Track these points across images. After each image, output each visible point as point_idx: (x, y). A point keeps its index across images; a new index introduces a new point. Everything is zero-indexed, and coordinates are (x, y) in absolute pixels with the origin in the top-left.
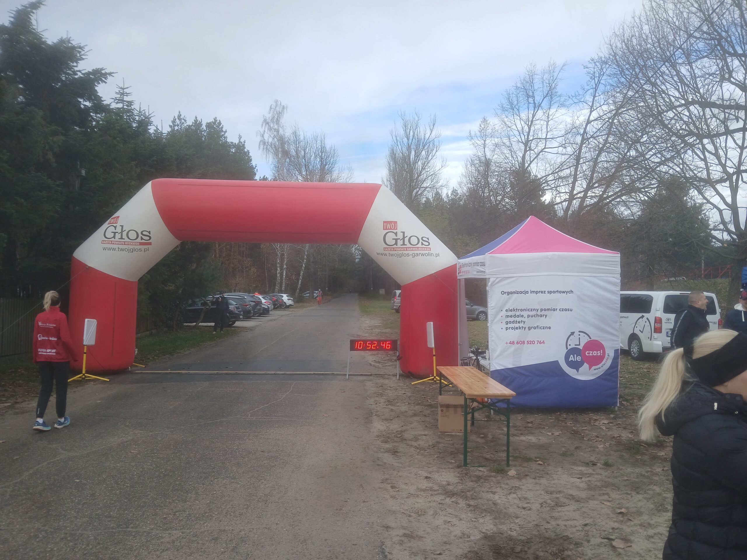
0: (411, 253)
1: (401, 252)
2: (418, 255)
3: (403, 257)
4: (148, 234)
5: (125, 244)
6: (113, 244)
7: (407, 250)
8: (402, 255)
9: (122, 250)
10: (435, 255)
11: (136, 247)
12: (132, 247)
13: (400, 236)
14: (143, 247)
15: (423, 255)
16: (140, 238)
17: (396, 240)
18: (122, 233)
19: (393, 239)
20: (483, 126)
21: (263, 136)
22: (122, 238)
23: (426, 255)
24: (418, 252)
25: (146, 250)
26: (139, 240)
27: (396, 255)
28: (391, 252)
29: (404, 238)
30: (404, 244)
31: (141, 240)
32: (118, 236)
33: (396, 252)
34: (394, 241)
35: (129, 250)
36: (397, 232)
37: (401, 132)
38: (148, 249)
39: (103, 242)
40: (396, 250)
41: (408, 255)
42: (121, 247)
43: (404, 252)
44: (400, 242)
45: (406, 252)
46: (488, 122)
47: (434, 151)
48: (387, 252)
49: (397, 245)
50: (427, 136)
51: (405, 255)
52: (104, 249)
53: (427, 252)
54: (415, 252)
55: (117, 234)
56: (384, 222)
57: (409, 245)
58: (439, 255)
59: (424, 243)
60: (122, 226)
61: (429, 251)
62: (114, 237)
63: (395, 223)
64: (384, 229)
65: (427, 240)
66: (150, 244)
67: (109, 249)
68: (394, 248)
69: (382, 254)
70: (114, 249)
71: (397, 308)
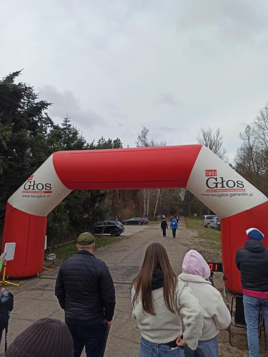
0: (229, 193)
1: (221, 193)
2: (235, 195)
3: (222, 197)
4: (49, 186)
5: (35, 193)
6: (29, 193)
7: (225, 191)
8: (222, 195)
9: (34, 196)
10: (249, 195)
11: (42, 194)
12: (40, 194)
13: (219, 180)
14: (46, 194)
15: (239, 195)
16: (44, 188)
17: (217, 184)
18: (34, 185)
19: (214, 183)
20: (247, 130)
21: (138, 144)
22: (34, 189)
23: (242, 194)
24: (235, 193)
25: (48, 196)
26: (44, 190)
27: (217, 195)
28: (213, 193)
29: (223, 182)
30: (223, 187)
31: (46, 190)
32: (31, 188)
33: (217, 193)
34: (215, 185)
35: (38, 197)
36: (216, 178)
37: (202, 138)
38: (50, 196)
39: (23, 192)
40: (216, 192)
41: (227, 195)
42: (33, 194)
43: (223, 193)
44: (220, 186)
45: (225, 193)
46: (250, 127)
47: (219, 146)
48: (210, 193)
49: (217, 188)
50: (215, 139)
51: (224, 195)
52: (23, 196)
53: (243, 192)
54: (233, 193)
55: (31, 186)
56: (206, 171)
57: (227, 188)
58: (252, 195)
59: (239, 185)
60: (34, 181)
61: (244, 192)
62: (29, 188)
63: (215, 171)
64: (206, 176)
65: (241, 183)
66: (51, 192)
67: (26, 196)
68: (215, 190)
69: (205, 195)
70: (29, 196)
71: (206, 225)
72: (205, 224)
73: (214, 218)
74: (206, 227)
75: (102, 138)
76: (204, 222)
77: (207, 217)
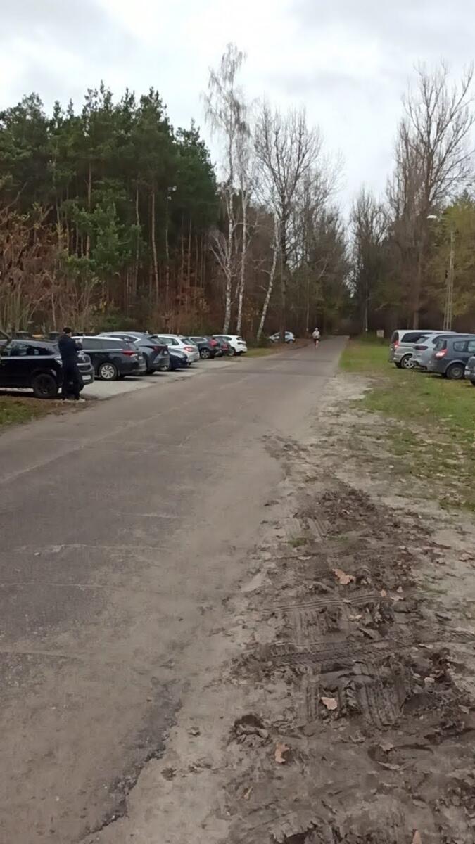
21: (209, 101)
37: (417, 95)
50: (458, 99)
71: (399, 360)
72: (398, 357)
74: (399, 365)
76: (394, 350)
77: (406, 335)
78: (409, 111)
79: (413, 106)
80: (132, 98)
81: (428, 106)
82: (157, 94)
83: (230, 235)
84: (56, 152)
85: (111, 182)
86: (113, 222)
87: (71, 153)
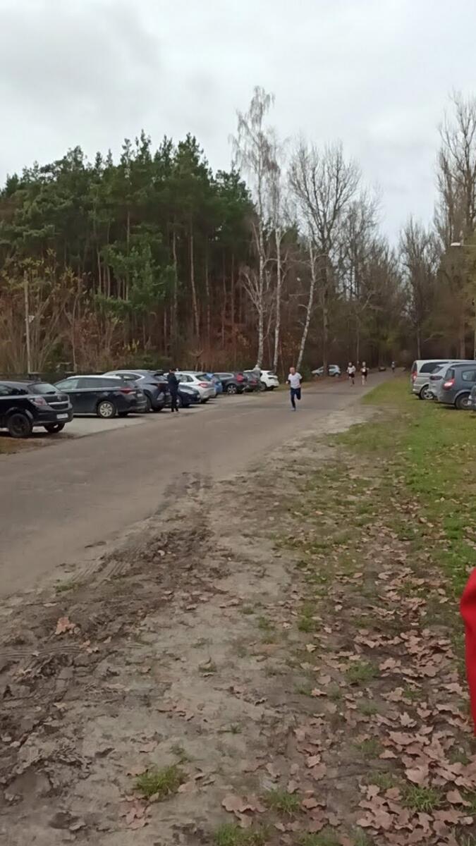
71: (418, 391)
72: (417, 388)
73: (442, 368)
74: (420, 396)
75: (143, 136)
76: (414, 381)
77: (425, 366)
78: (446, 140)
79: (450, 135)
80: (170, 145)
81: (466, 135)
82: (194, 140)
83: (261, 271)
84: (96, 200)
85: (147, 226)
86: (147, 264)
87: (110, 200)
